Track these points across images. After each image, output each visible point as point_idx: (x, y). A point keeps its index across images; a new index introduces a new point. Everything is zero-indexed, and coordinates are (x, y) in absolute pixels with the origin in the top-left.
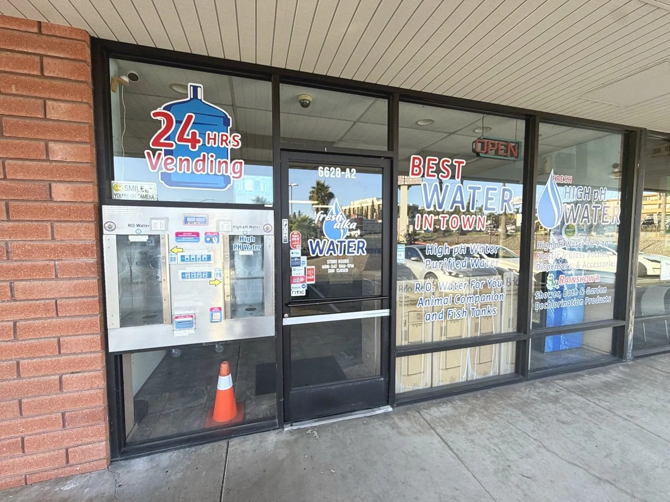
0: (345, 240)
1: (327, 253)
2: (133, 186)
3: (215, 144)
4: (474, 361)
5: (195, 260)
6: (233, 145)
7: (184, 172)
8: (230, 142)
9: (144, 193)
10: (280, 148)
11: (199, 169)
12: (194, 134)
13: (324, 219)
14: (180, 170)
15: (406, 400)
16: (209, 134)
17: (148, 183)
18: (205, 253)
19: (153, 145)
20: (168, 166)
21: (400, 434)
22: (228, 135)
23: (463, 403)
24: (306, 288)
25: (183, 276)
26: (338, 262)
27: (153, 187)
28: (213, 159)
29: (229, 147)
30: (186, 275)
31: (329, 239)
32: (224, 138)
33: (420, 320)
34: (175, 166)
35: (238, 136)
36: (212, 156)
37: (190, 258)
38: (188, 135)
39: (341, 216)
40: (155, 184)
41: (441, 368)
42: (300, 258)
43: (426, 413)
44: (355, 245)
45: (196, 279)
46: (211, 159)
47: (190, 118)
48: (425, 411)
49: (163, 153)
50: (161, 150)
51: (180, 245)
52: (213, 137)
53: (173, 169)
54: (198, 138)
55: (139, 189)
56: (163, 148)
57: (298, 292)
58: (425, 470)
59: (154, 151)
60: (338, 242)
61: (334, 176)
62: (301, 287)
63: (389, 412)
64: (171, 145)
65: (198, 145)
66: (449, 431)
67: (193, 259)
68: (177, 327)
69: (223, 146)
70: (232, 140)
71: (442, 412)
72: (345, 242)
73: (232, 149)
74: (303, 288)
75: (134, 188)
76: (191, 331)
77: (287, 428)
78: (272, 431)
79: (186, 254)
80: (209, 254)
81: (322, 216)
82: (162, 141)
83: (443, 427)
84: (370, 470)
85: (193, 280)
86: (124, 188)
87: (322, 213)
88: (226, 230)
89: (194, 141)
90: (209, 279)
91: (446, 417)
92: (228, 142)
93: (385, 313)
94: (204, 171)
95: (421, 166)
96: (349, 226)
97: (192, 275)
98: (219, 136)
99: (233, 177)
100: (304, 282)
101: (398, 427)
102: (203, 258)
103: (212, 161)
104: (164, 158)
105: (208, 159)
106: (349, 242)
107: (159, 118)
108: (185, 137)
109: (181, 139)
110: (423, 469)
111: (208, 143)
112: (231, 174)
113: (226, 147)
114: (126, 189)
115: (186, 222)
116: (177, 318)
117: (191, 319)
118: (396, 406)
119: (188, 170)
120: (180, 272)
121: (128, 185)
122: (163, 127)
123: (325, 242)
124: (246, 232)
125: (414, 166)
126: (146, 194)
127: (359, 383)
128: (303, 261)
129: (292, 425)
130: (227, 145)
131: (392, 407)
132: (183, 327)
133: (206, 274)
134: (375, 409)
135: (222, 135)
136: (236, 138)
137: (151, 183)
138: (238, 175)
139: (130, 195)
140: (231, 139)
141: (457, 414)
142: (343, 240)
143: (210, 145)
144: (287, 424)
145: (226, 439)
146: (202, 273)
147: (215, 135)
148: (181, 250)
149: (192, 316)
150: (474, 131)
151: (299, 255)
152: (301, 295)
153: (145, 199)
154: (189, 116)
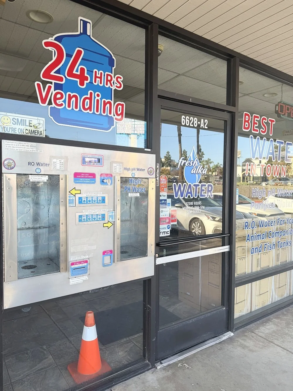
0: (199, 184)
1: (186, 196)
2: (21, 120)
3: (101, 83)
4: (276, 286)
5: (91, 202)
6: (116, 86)
7: (73, 109)
8: (114, 83)
9: (33, 129)
10: (158, 94)
11: (86, 107)
12: (82, 70)
13: (185, 163)
14: (69, 106)
15: (240, 325)
16: (96, 72)
17: (36, 118)
18: (100, 195)
19: (43, 77)
20: (58, 101)
21: (251, 351)
22: (113, 75)
23: (279, 320)
24: (170, 229)
25: (80, 218)
26: (194, 204)
27: (41, 122)
28: (99, 98)
29: (113, 88)
30: (83, 218)
31: (188, 183)
32: (109, 78)
33: (244, 254)
34: (65, 101)
35: (121, 78)
36: (98, 95)
37: (87, 199)
38: (77, 71)
39: (197, 162)
40: (44, 119)
41: (257, 295)
42: (165, 200)
43: (258, 332)
44: (206, 188)
45: (92, 222)
46: (97, 98)
47: (79, 53)
48: (256, 330)
49: (53, 86)
50: (51, 83)
51: (78, 186)
52: (99, 76)
53: (62, 105)
54: (86, 75)
55: (28, 124)
56: (53, 81)
57: (164, 232)
58: (286, 372)
59: (45, 83)
60: (194, 185)
61: (192, 125)
62: (167, 228)
63: (232, 337)
64: (61, 80)
65: (86, 82)
66: (283, 342)
67: (89, 201)
68: (73, 275)
69: (107, 86)
70: (115, 81)
71: (269, 329)
72: (199, 185)
73: (115, 90)
74: (168, 228)
75: (23, 122)
76: (85, 277)
77: (159, 367)
78: (147, 372)
79: (83, 195)
80: (103, 195)
81: (183, 162)
82: (52, 73)
83: (278, 340)
84: (250, 382)
85: (89, 223)
86: (12, 121)
87: (183, 159)
88: (118, 172)
89: (82, 78)
90: (103, 222)
91: (274, 332)
92: (112, 82)
93: (226, 249)
94: (91, 110)
95: (250, 121)
96: (202, 171)
97: (88, 218)
98: (104, 75)
99: (116, 119)
100: (169, 223)
101: (247, 347)
102: (98, 199)
103: (98, 100)
104: (54, 93)
105: (95, 98)
106: (202, 186)
107: (50, 48)
108: (74, 72)
109: (70, 74)
110: (285, 372)
111: (95, 82)
112: (114, 115)
113: (111, 87)
114: (14, 123)
115: (84, 162)
116: (73, 264)
117: (86, 264)
118: (235, 331)
119: (76, 107)
120: (78, 215)
121: (16, 118)
122: (54, 59)
123: (185, 185)
124: (134, 175)
125: (245, 121)
126: (35, 129)
127: (209, 314)
128: (168, 204)
129: (162, 363)
130: (112, 86)
131: (232, 332)
132: (79, 274)
133: (101, 217)
134: (220, 336)
135: (108, 75)
136: (119, 79)
137: (39, 118)
138: (120, 117)
139: (17, 130)
140: (114, 79)
141: (279, 328)
142: (198, 184)
143: (96, 84)
144: (157, 363)
145: (108, 388)
146: (97, 215)
147: (101, 73)
148: (79, 192)
149: (86, 262)
150: (263, 95)
151: (166, 198)
152: (167, 235)
153: (33, 135)
154: (78, 51)
